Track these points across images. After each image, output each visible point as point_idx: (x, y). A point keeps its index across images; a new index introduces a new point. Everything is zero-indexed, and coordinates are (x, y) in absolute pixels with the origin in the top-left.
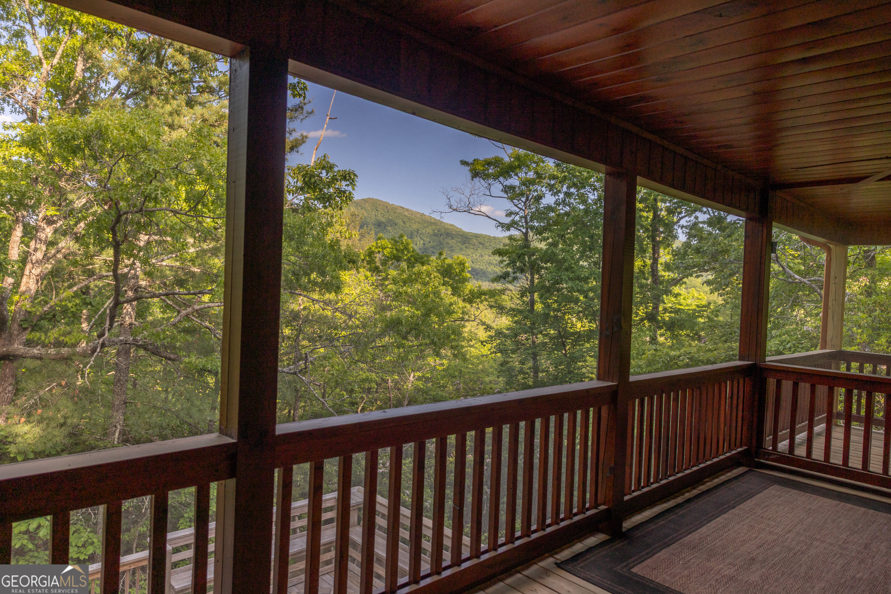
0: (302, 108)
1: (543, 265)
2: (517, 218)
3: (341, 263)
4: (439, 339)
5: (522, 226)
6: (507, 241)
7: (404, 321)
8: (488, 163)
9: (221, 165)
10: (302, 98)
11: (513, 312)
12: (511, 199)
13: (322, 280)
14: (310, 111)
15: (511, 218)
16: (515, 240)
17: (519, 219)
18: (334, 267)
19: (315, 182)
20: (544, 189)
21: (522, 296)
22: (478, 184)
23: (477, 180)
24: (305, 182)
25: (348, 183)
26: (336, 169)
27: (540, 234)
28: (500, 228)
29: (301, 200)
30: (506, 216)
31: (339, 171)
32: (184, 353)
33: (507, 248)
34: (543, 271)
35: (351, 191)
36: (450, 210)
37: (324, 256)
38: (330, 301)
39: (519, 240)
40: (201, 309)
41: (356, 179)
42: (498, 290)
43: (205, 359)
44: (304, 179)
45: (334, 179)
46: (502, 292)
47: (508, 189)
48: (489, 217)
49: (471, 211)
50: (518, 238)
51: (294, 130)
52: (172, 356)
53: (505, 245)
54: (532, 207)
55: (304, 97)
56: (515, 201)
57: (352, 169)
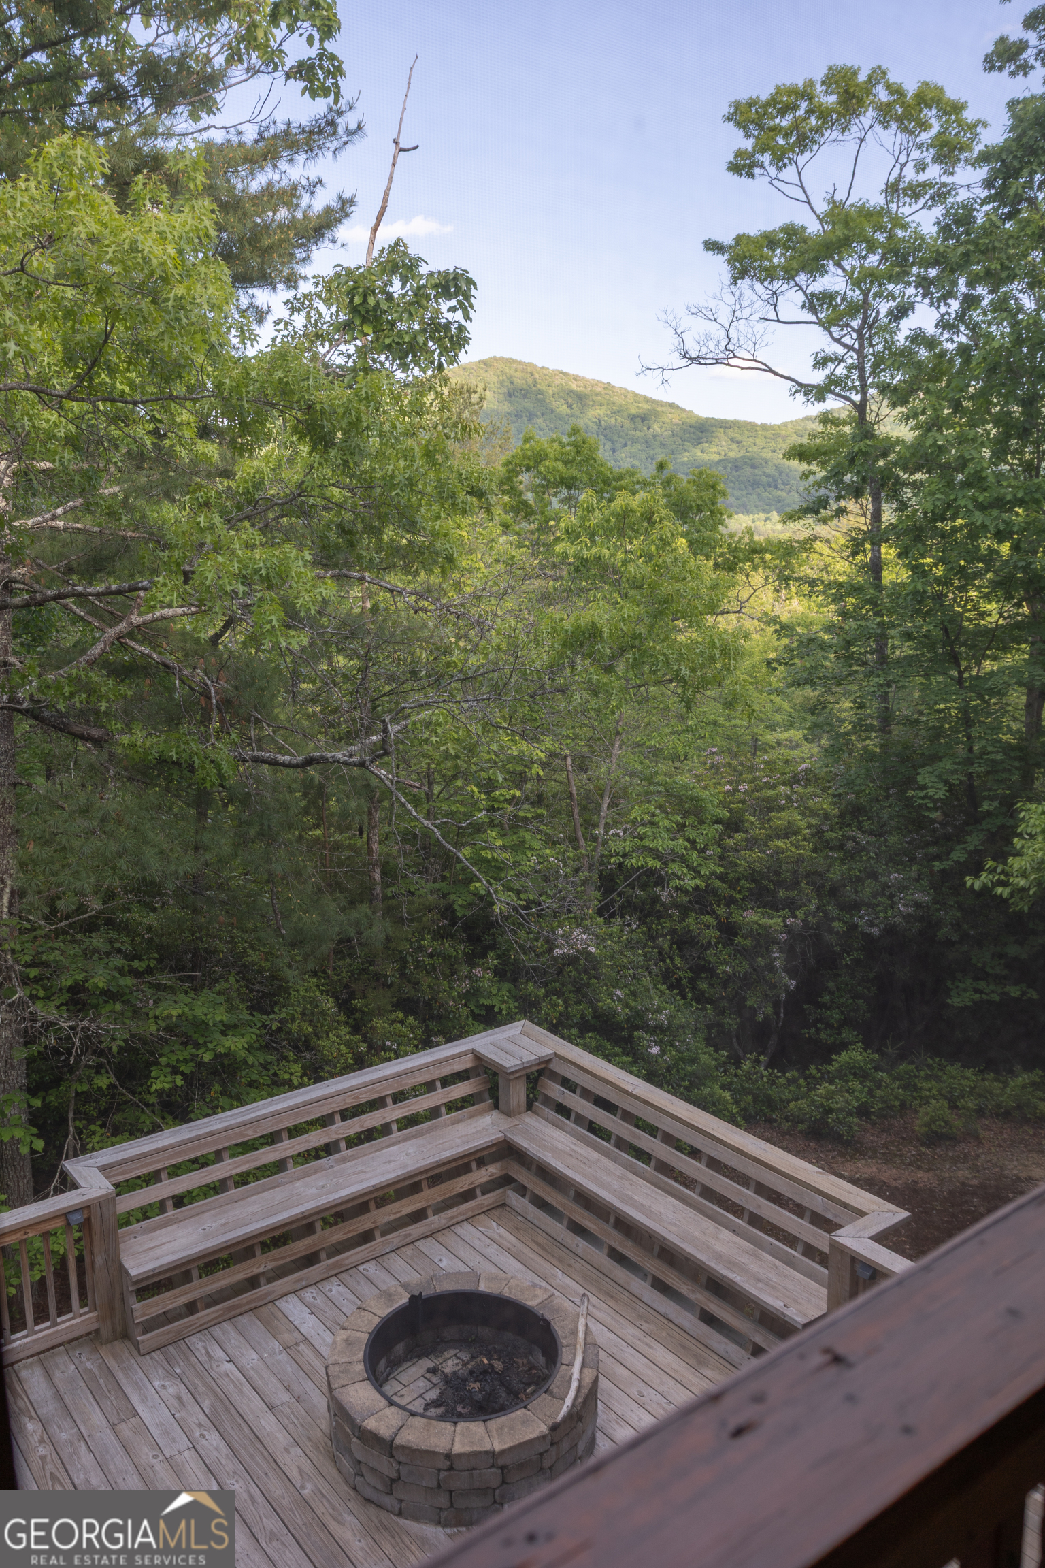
0: (332, 123)
1: (905, 476)
2: (841, 370)
3: (453, 496)
4: (693, 670)
5: (854, 387)
6: (819, 428)
7: (605, 630)
8: (770, 240)
9: (126, 247)
10: (331, 98)
11: (838, 592)
12: (826, 325)
13: (410, 542)
14: (353, 126)
15: (827, 371)
16: (836, 422)
17: (845, 372)
18: (435, 507)
19: (377, 305)
20: (911, 291)
21: (855, 553)
22: (748, 293)
23: (744, 284)
24: (354, 310)
25: (453, 303)
26: (424, 270)
27: (904, 402)
28: (801, 397)
29: (350, 356)
30: (815, 366)
31: (431, 274)
32: (119, 726)
33: (818, 441)
34: (908, 492)
35: (463, 322)
36: (685, 362)
37: (411, 483)
38: (429, 590)
39: (844, 423)
40: (145, 623)
41: (473, 292)
42: (798, 542)
43: (163, 737)
44: (352, 300)
45: (420, 296)
46: (807, 545)
47: (814, 302)
48: (775, 373)
49: (731, 361)
50: (843, 415)
51: (320, 182)
52: (95, 732)
53: (813, 436)
54: (876, 340)
55: (338, 96)
56: (833, 329)
57: (463, 266)
